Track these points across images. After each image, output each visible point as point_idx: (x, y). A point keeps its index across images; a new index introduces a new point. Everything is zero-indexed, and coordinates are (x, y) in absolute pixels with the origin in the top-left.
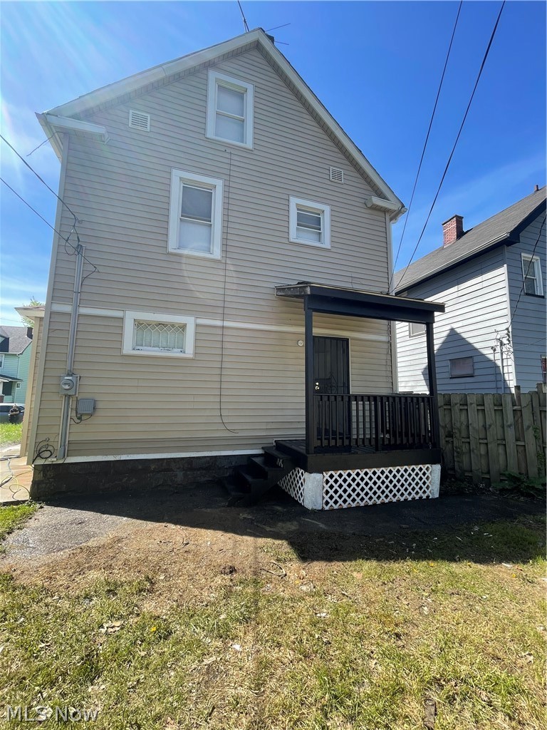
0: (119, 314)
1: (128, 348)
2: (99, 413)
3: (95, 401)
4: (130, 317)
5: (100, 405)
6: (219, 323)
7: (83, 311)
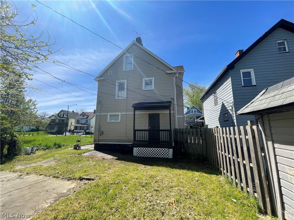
0: (107, 114)
1: (108, 121)
2: (104, 134)
3: (103, 132)
4: (109, 114)
5: (104, 132)
6: (126, 113)
7: (101, 114)
